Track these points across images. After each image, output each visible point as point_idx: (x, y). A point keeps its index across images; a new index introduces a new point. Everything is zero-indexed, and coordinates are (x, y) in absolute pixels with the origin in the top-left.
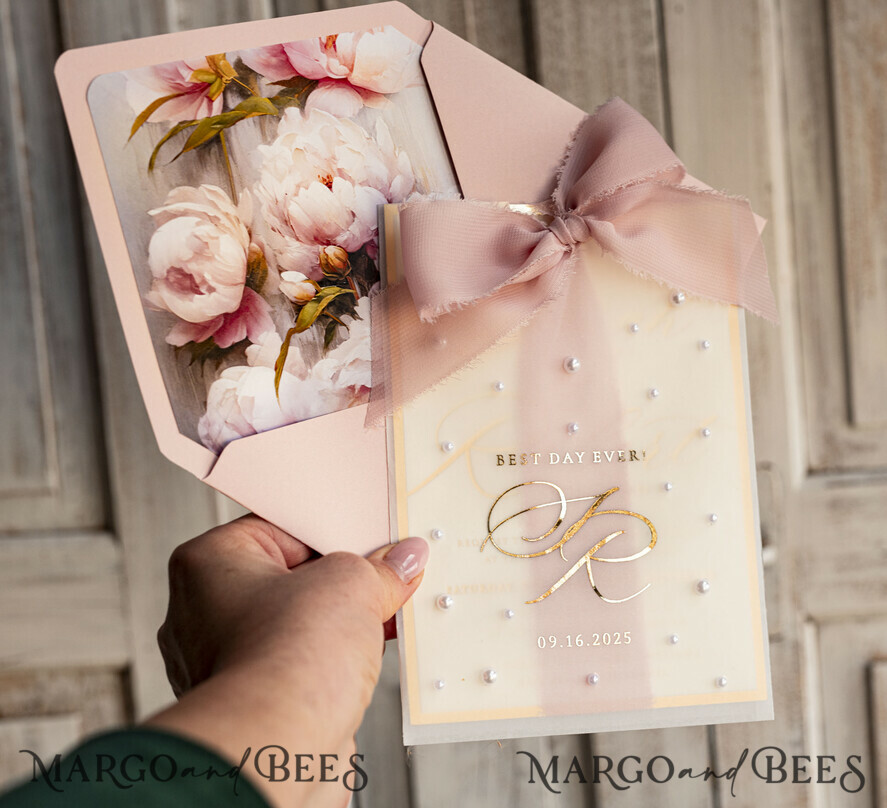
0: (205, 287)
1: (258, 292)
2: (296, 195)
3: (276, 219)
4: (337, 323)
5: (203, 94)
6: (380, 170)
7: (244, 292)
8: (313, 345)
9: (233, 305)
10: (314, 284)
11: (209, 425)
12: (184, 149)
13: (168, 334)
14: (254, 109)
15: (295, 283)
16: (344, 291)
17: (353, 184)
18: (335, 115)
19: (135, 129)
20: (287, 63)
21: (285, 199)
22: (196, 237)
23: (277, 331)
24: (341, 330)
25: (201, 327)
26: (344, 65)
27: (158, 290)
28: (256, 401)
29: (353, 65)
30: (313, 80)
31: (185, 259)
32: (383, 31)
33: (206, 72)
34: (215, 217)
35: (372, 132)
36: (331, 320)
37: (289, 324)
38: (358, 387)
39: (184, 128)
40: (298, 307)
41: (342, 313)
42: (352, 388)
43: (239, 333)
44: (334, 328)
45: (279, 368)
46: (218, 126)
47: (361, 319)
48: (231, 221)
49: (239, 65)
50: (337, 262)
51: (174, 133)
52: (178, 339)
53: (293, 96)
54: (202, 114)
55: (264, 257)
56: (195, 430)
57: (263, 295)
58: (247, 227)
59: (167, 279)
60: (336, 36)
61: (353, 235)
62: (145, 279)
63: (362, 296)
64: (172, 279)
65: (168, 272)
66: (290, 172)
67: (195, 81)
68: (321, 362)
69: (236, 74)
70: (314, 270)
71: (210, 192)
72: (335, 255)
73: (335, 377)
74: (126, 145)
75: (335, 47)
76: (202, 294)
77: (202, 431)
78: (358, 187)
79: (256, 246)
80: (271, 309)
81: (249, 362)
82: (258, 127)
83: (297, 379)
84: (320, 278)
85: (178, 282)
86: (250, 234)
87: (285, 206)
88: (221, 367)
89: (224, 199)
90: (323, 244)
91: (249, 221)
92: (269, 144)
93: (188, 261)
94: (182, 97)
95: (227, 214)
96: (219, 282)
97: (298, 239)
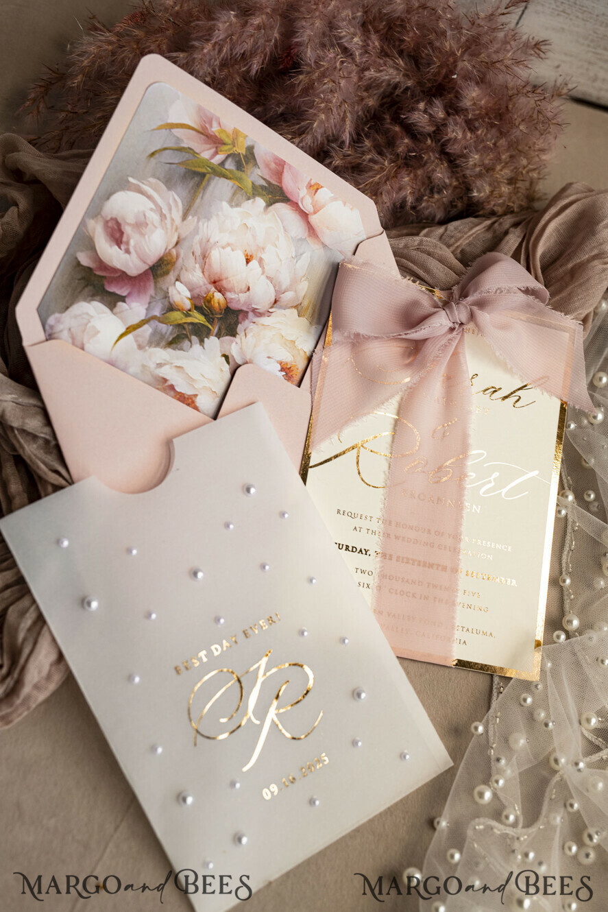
0: (126, 247)
1: (154, 278)
2: (223, 248)
3: (199, 249)
4: (188, 337)
5: (217, 145)
6: (285, 280)
7: (146, 271)
8: (162, 337)
9: (133, 272)
10: (192, 304)
11: (58, 321)
12: (179, 163)
13: (82, 251)
14: (239, 180)
15: (180, 294)
16: (207, 324)
17: (263, 273)
18: (284, 227)
19: (160, 128)
20: (279, 174)
21: (215, 244)
22: (145, 215)
23: (147, 309)
24: (186, 343)
25: (102, 265)
26: (313, 206)
27: (96, 222)
28: (99, 335)
29: (318, 211)
30: (286, 197)
31: (127, 221)
32: (351, 209)
33: (228, 136)
34: (165, 215)
35: (298, 256)
36: (185, 332)
37: (157, 312)
38: (169, 383)
39: (188, 152)
40: (171, 308)
41: (196, 335)
42: (165, 380)
43: (123, 290)
44: (183, 338)
45: (130, 330)
46: (210, 170)
47: (204, 348)
48: (172, 224)
49: (250, 150)
50: (217, 305)
51: (181, 150)
52: (85, 260)
53: (268, 195)
54: (206, 155)
55: (175, 263)
56: (48, 316)
57: (155, 283)
58: (179, 238)
59: (107, 222)
60: (322, 187)
61: (238, 299)
62: (95, 210)
63: (216, 336)
64: (110, 224)
65: (112, 219)
66: (230, 232)
67: (217, 134)
68: (158, 350)
69: (244, 153)
70: (198, 297)
71: (173, 200)
72: (219, 300)
73: (160, 365)
74: (148, 131)
75: (316, 192)
76: (120, 248)
77: (51, 321)
78: (263, 277)
79: (175, 253)
80: (153, 295)
81: (115, 310)
82: (232, 191)
83: (135, 346)
84: (199, 305)
85: (112, 229)
86: (177, 244)
87: (211, 248)
88: (95, 298)
89: (178, 211)
90: (216, 288)
91: (183, 236)
92: (232, 206)
93: (129, 224)
94: (202, 136)
95: (173, 220)
96: (136, 251)
97: (203, 272)
